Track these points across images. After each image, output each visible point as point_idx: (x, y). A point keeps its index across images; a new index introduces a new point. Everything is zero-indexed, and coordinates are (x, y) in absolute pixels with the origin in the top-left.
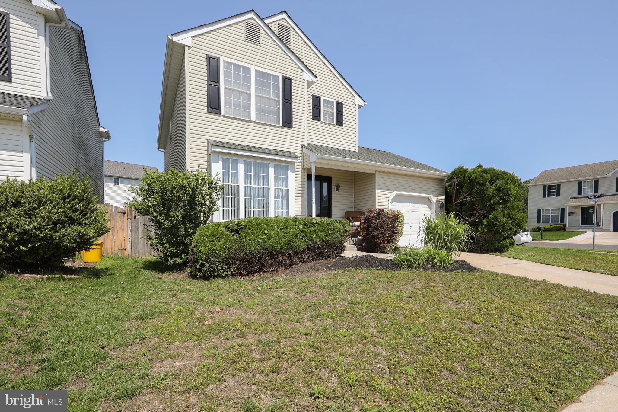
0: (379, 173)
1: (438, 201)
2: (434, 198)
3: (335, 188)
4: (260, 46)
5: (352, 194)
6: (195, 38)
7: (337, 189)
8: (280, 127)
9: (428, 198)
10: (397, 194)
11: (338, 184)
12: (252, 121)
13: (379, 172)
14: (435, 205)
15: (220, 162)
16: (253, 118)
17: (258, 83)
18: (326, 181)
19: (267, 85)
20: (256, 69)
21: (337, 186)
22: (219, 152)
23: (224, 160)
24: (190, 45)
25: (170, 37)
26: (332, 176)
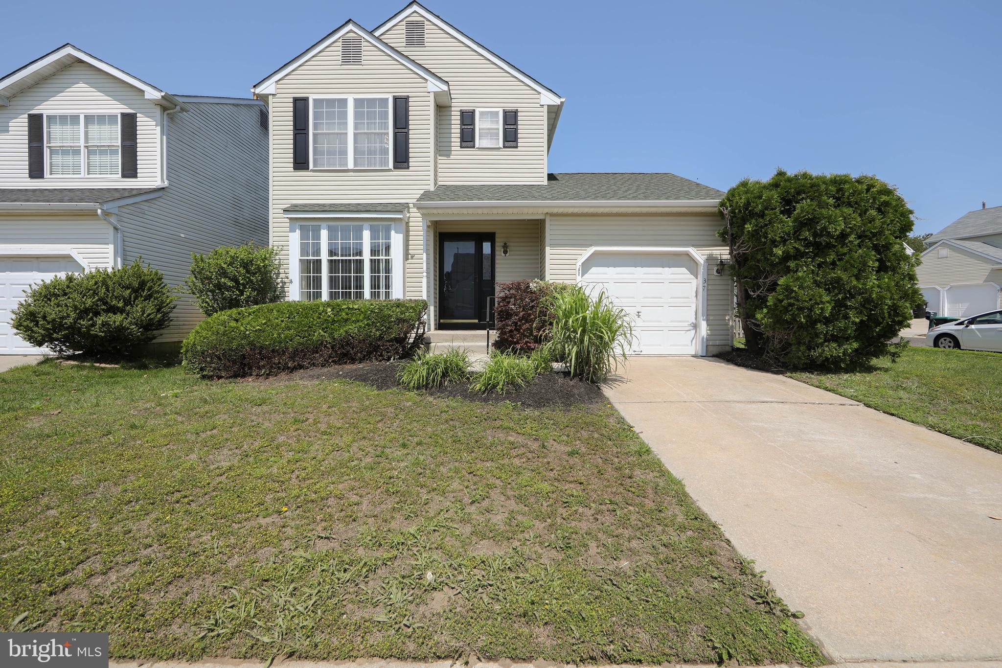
0: (552, 218)
1: (710, 259)
2: (700, 255)
3: (502, 250)
4: (361, 65)
5: (537, 257)
6: (281, 82)
7: (505, 252)
8: (390, 170)
9: (688, 255)
10: (595, 251)
11: (505, 244)
12: (348, 170)
13: (552, 215)
14: (702, 267)
15: (298, 232)
16: (351, 165)
17: (357, 115)
18: (487, 241)
19: (371, 115)
20: (355, 97)
21: (504, 247)
22: (296, 219)
23: (302, 228)
24: (274, 93)
25: (253, 90)
26: (497, 231)
